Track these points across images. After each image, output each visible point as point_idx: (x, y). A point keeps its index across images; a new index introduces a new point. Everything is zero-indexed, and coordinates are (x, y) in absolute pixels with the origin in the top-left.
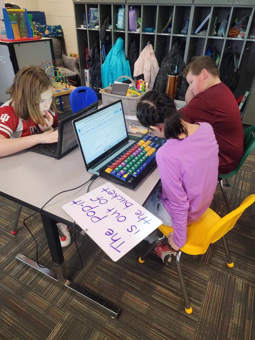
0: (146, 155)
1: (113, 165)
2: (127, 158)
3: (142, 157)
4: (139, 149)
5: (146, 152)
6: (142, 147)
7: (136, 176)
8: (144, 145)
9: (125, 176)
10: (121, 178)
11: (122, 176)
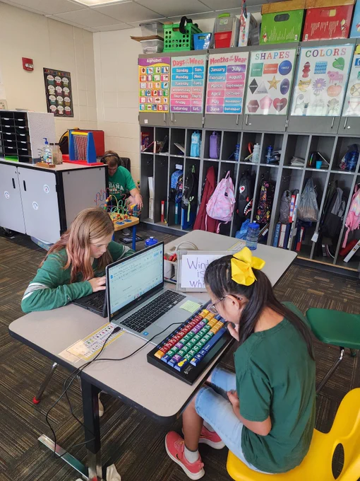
0: (210, 333)
1: (166, 347)
2: (184, 335)
3: (204, 335)
4: (201, 323)
5: (211, 328)
6: (204, 320)
7: (195, 365)
8: (208, 318)
9: (180, 364)
10: (176, 367)
11: (176, 364)
